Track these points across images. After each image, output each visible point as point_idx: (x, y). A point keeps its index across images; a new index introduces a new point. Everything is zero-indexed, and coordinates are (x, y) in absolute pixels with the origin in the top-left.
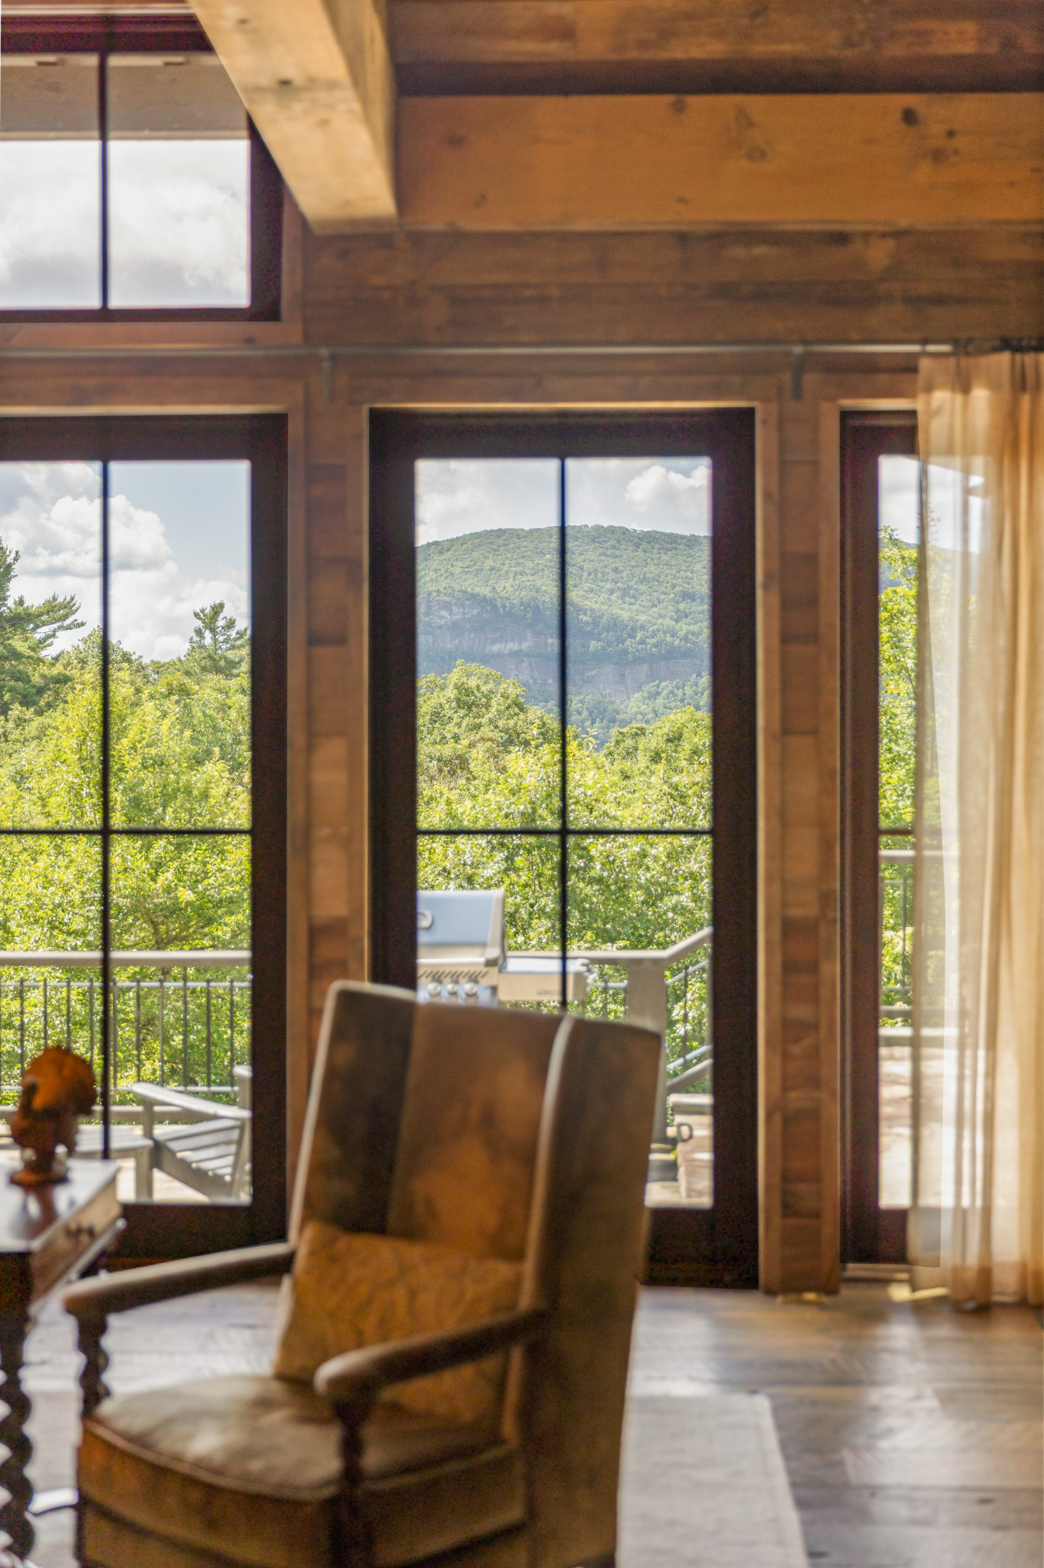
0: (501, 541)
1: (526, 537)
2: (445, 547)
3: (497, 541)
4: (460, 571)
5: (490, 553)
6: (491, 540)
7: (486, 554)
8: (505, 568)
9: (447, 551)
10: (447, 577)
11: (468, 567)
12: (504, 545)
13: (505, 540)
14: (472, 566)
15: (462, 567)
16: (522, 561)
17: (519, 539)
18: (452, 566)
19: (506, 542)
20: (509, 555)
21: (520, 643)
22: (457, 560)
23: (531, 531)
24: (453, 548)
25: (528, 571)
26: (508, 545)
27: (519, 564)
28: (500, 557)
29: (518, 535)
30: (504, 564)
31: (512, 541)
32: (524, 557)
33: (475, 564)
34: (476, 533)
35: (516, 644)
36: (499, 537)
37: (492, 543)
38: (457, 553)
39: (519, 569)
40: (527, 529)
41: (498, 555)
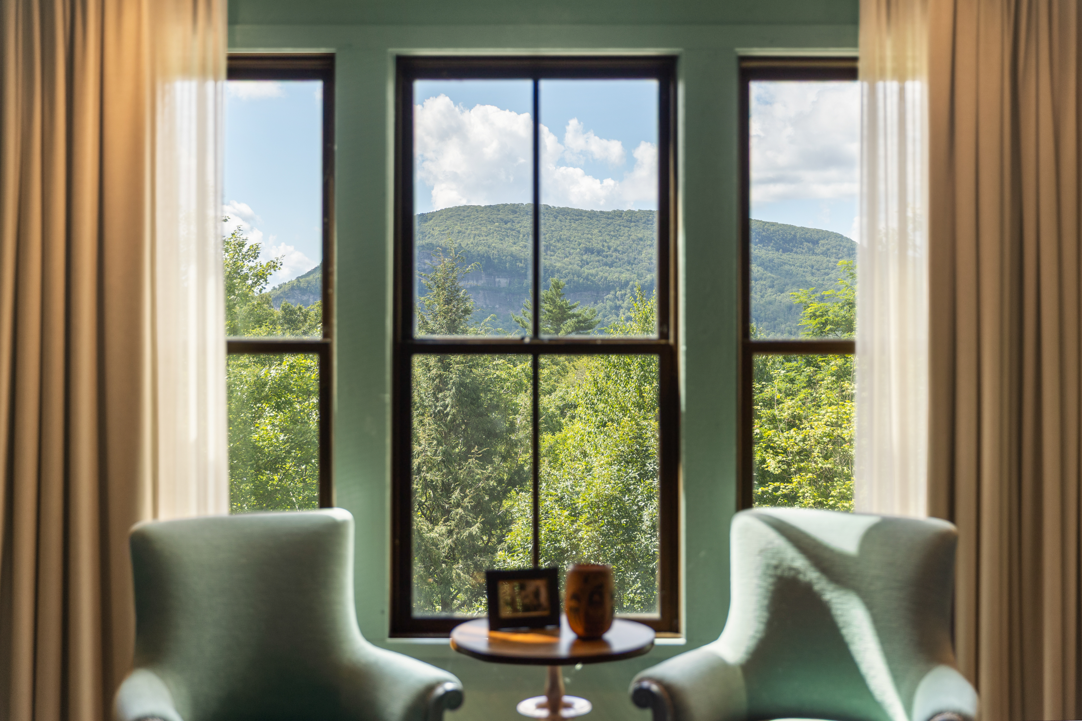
0: (465, 214)
1: (483, 211)
2: (429, 217)
3: (463, 213)
4: (438, 233)
5: (458, 221)
6: (459, 213)
7: (455, 222)
8: (468, 232)
9: (430, 220)
10: (429, 237)
11: (443, 231)
12: (468, 216)
13: (468, 213)
14: (446, 230)
15: (439, 231)
16: (479, 227)
17: (477, 212)
18: (433, 230)
19: (469, 214)
20: (471, 223)
21: (477, 281)
22: (436, 226)
23: (486, 207)
24: (434, 218)
25: (483, 234)
26: (470, 216)
27: (477, 229)
28: (465, 224)
29: (477, 210)
30: (467, 229)
31: (473, 213)
32: (480, 224)
33: (448, 229)
34: (449, 208)
35: (475, 282)
36: (464, 211)
37: (460, 215)
38: (436, 221)
39: (477, 232)
40: (483, 205)
41: (463, 223)
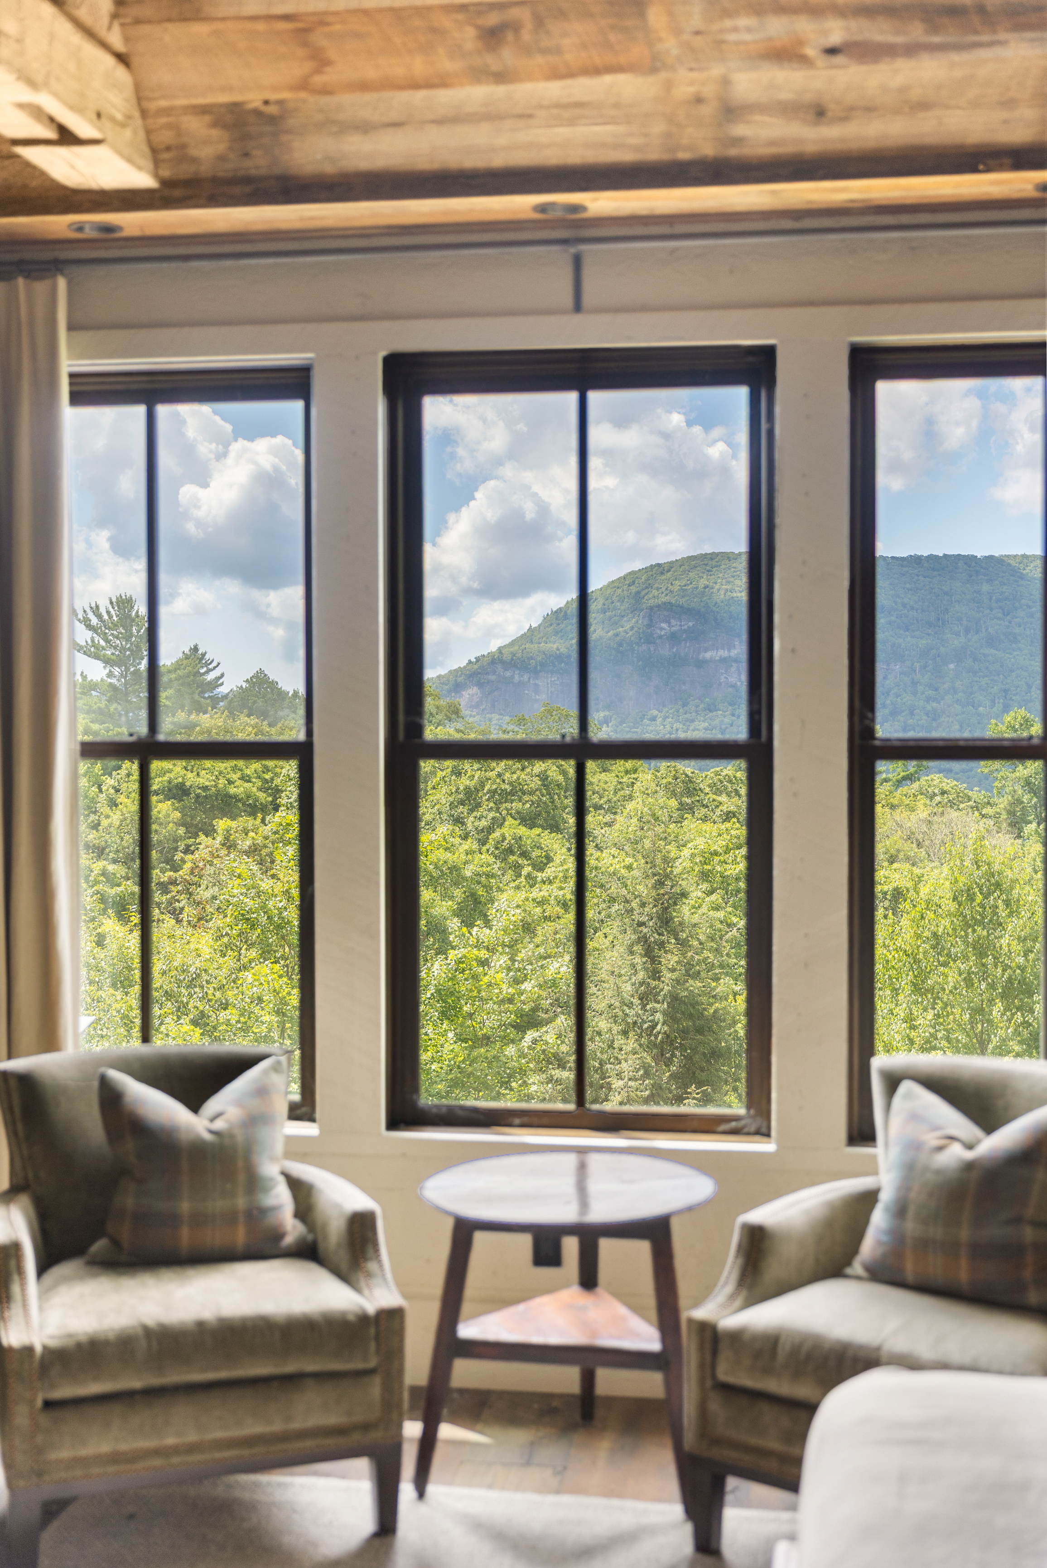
0: (714, 563)
1: (736, 559)
2: (666, 568)
3: (710, 563)
4: (679, 590)
5: (704, 573)
6: (706, 562)
7: (701, 575)
8: (717, 586)
9: (667, 572)
10: (667, 595)
11: (685, 586)
12: (716, 566)
13: (717, 562)
14: (688, 585)
15: (680, 586)
16: (732, 579)
17: (729, 561)
18: (672, 584)
19: (718, 564)
20: (721, 575)
21: (729, 650)
22: (676, 579)
24: (673, 569)
25: (737, 589)
26: (720, 566)
27: (729, 582)
28: (713, 577)
29: (728, 558)
30: (716, 583)
31: (723, 562)
32: (733, 577)
33: (691, 583)
34: (692, 556)
35: (726, 652)
36: (712, 559)
37: (706, 565)
38: (676, 574)
39: (729, 587)
41: (711, 575)
